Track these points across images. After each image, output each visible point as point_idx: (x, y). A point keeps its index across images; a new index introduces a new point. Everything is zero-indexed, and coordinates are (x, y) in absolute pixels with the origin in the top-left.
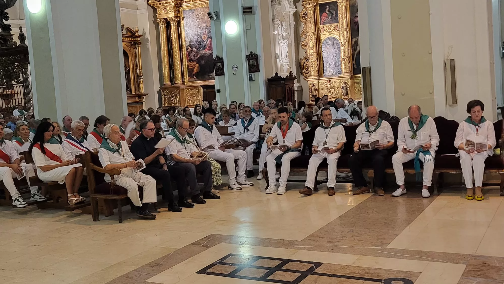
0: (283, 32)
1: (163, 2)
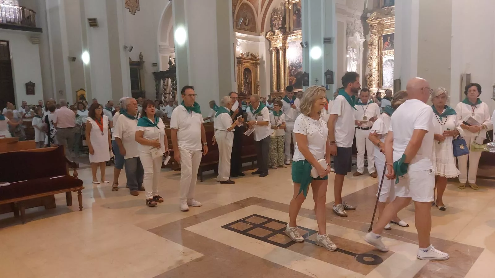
0: (354, 56)
1: (275, 37)
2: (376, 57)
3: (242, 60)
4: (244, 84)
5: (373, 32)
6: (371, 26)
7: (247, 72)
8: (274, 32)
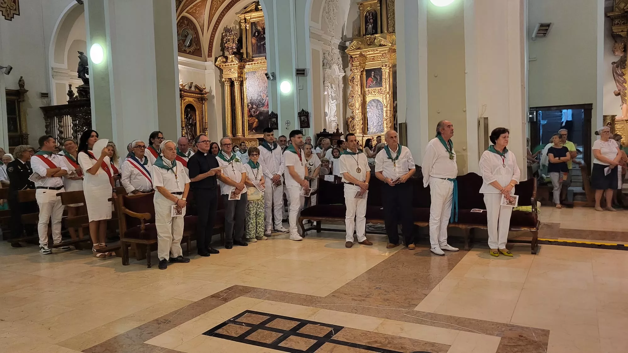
0: (333, 93)
1: (228, 64)
2: (358, 95)
3: (182, 92)
4: (186, 126)
5: (354, 65)
6: (351, 57)
7: (189, 110)
8: (227, 58)
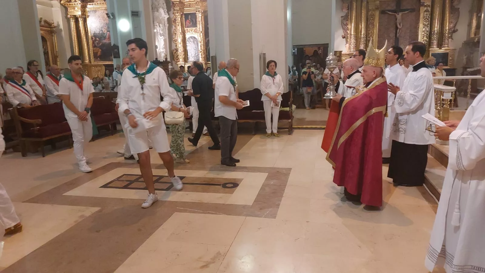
0: (160, 31)
1: (72, 3)
2: (180, 33)
5: (175, 10)
6: (173, 3)
